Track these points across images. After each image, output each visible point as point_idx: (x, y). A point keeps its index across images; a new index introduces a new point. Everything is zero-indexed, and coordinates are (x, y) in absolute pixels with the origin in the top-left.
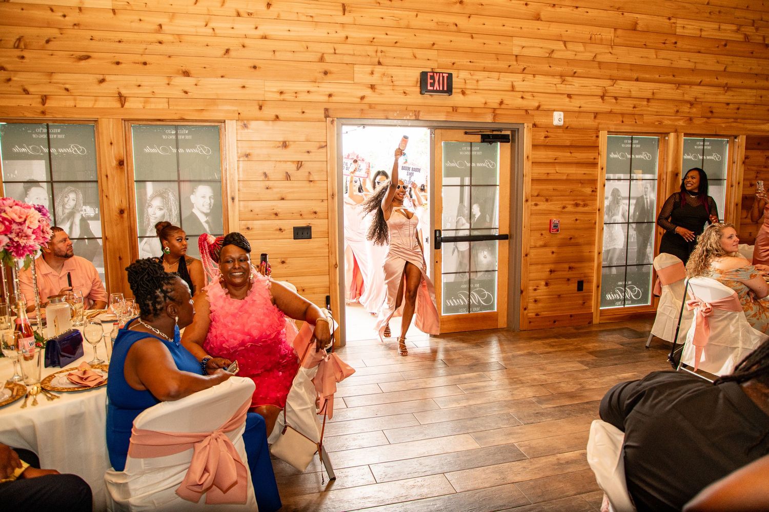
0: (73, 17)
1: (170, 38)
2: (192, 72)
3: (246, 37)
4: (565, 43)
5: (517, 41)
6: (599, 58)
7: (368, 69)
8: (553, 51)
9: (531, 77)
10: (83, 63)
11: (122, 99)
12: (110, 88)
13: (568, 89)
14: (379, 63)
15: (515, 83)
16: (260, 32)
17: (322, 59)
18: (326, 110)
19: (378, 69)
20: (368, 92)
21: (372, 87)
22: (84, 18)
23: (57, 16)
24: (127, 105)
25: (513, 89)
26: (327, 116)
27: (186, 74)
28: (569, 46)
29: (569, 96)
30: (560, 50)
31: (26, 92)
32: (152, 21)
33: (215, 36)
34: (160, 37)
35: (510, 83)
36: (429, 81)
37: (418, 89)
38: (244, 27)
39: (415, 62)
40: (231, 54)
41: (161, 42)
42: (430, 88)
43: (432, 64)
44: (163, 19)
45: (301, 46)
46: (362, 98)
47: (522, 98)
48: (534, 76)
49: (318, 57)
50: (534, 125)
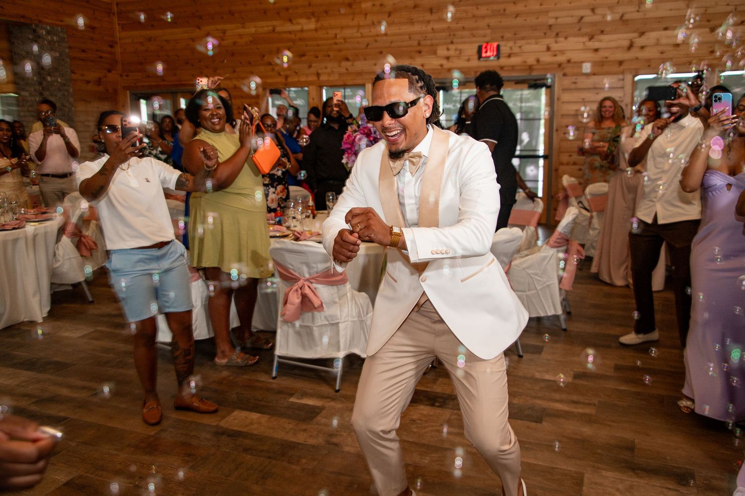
0: (299, 35)
1: (342, 41)
2: (350, 58)
3: (378, 36)
4: (593, 10)
5: (551, 14)
6: (626, 17)
7: (445, 47)
8: (582, 18)
9: (563, 39)
10: (303, 58)
11: (318, 75)
12: (313, 70)
13: (595, 44)
14: (452, 43)
15: (549, 45)
17: (419, 44)
19: (451, 47)
20: (444, 62)
21: (448, 58)
22: (304, 35)
23: (293, 36)
24: (321, 78)
25: (548, 49)
27: (347, 59)
28: (597, 11)
29: (596, 50)
30: (588, 16)
31: (280, 74)
32: (332, 33)
33: (362, 37)
34: (336, 41)
35: (546, 46)
36: (484, 51)
37: (476, 57)
39: (474, 39)
40: (369, 46)
41: (336, 44)
42: (484, 55)
43: (487, 39)
44: (338, 31)
45: (407, 37)
46: (442, 65)
47: (555, 55)
48: (566, 38)
49: (416, 43)
50: (565, 75)
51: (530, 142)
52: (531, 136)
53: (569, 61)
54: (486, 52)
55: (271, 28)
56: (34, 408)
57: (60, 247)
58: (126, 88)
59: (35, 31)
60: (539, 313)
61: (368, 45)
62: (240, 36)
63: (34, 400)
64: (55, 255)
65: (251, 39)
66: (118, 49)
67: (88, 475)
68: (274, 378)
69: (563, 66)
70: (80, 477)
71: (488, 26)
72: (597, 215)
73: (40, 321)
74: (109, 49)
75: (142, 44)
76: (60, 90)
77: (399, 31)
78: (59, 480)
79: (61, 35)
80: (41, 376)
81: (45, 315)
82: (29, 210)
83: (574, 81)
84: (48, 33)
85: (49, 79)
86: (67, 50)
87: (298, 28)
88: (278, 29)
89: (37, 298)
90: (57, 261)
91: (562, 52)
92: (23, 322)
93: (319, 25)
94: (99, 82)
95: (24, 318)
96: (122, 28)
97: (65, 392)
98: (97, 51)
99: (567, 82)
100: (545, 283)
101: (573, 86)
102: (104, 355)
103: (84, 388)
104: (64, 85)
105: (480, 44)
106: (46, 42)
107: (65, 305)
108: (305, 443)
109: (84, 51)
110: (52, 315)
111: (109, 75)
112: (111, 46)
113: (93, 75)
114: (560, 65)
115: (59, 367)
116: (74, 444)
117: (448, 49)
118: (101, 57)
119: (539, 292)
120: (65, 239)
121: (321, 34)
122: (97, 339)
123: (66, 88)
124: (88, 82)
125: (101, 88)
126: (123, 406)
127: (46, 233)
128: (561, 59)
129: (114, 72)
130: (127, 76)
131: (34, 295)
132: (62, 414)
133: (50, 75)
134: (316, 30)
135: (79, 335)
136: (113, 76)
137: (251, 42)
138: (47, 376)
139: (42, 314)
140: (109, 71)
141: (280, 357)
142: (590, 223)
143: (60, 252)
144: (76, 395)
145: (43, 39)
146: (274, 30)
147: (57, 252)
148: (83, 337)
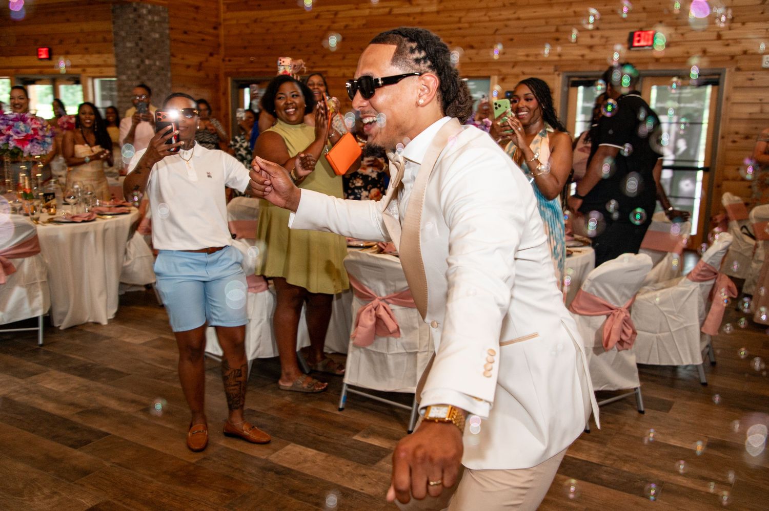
1: (466, 25)
2: (475, 45)
3: (509, 20)
7: (588, 34)
9: (739, 25)
14: (598, 29)
15: (721, 33)
16: (516, 16)
17: (557, 30)
18: (556, 66)
19: (596, 33)
20: (586, 52)
21: (591, 47)
22: (424, 18)
23: (411, 19)
25: (719, 37)
26: (556, 70)
27: (471, 47)
32: (456, 16)
33: (491, 21)
34: (460, 25)
35: (715, 34)
36: (637, 39)
37: (626, 46)
38: (506, 14)
39: (625, 25)
40: (498, 32)
41: (460, 29)
42: (636, 44)
43: (641, 25)
44: (462, 14)
45: (543, 22)
46: (583, 56)
47: (728, 45)
48: (743, 24)
49: (553, 29)
50: (738, 69)
51: (687, 151)
52: (688, 144)
53: (745, 53)
54: (639, 41)
55: (387, 10)
56: (77, 419)
57: (132, 245)
58: (227, 74)
59: (135, 10)
60: (671, 361)
61: (497, 30)
62: (354, 18)
63: (79, 410)
64: (126, 253)
65: (364, 22)
66: (222, 32)
67: (115, 502)
68: (341, 410)
69: (737, 58)
70: (107, 503)
71: (644, 8)
72: (764, 245)
73: (105, 323)
74: (212, 31)
75: (247, 25)
76: (158, 74)
77: (535, 14)
78: (84, 504)
79: (163, 14)
80: (92, 384)
81: (111, 317)
82: (104, 202)
83: (751, 77)
84: (149, 12)
85: (147, 62)
86: (167, 31)
87: (418, 10)
88: (396, 11)
89: (103, 298)
90: (128, 259)
91: (737, 41)
92: (87, 323)
93: (441, 7)
94: (200, 67)
95: (88, 318)
96: (228, 8)
97: (113, 404)
98: (199, 32)
99: (740, 78)
100: (682, 324)
101: (749, 83)
102: (162, 366)
103: (133, 401)
104: (163, 69)
105: (632, 30)
106: (146, 22)
107: (134, 307)
108: (361, 491)
109: (185, 33)
110: (119, 317)
111: (211, 59)
112: (215, 28)
113: (193, 60)
114: (732, 57)
115: (113, 375)
116: (108, 464)
117: (592, 37)
118: (203, 40)
119: (674, 334)
120: (138, 235)
121: (443, 17)
122: (158, 347)
123: (164, 72)
124: (188, 67)
125: (201, 74)
126: (170, 426)
127: (117, 228)
128: (735, 49)
129: (216, 56)
130: (230, 61)
131: (100, 294)
132: (104, 429)
133: (148, 58)
134: (438, 12)
135: (142, 342)
136: (214, 61)
137: (364, 25)
138: (99, 385)
139: (107, 315)
140: (211, 55)
141: (350, 386)
142: (754, 253)
143: (132, 250)
144: (122, 409)
145: (143, 18)
146: (390, 13)
147: (128, 249)
148: (144, 344)
